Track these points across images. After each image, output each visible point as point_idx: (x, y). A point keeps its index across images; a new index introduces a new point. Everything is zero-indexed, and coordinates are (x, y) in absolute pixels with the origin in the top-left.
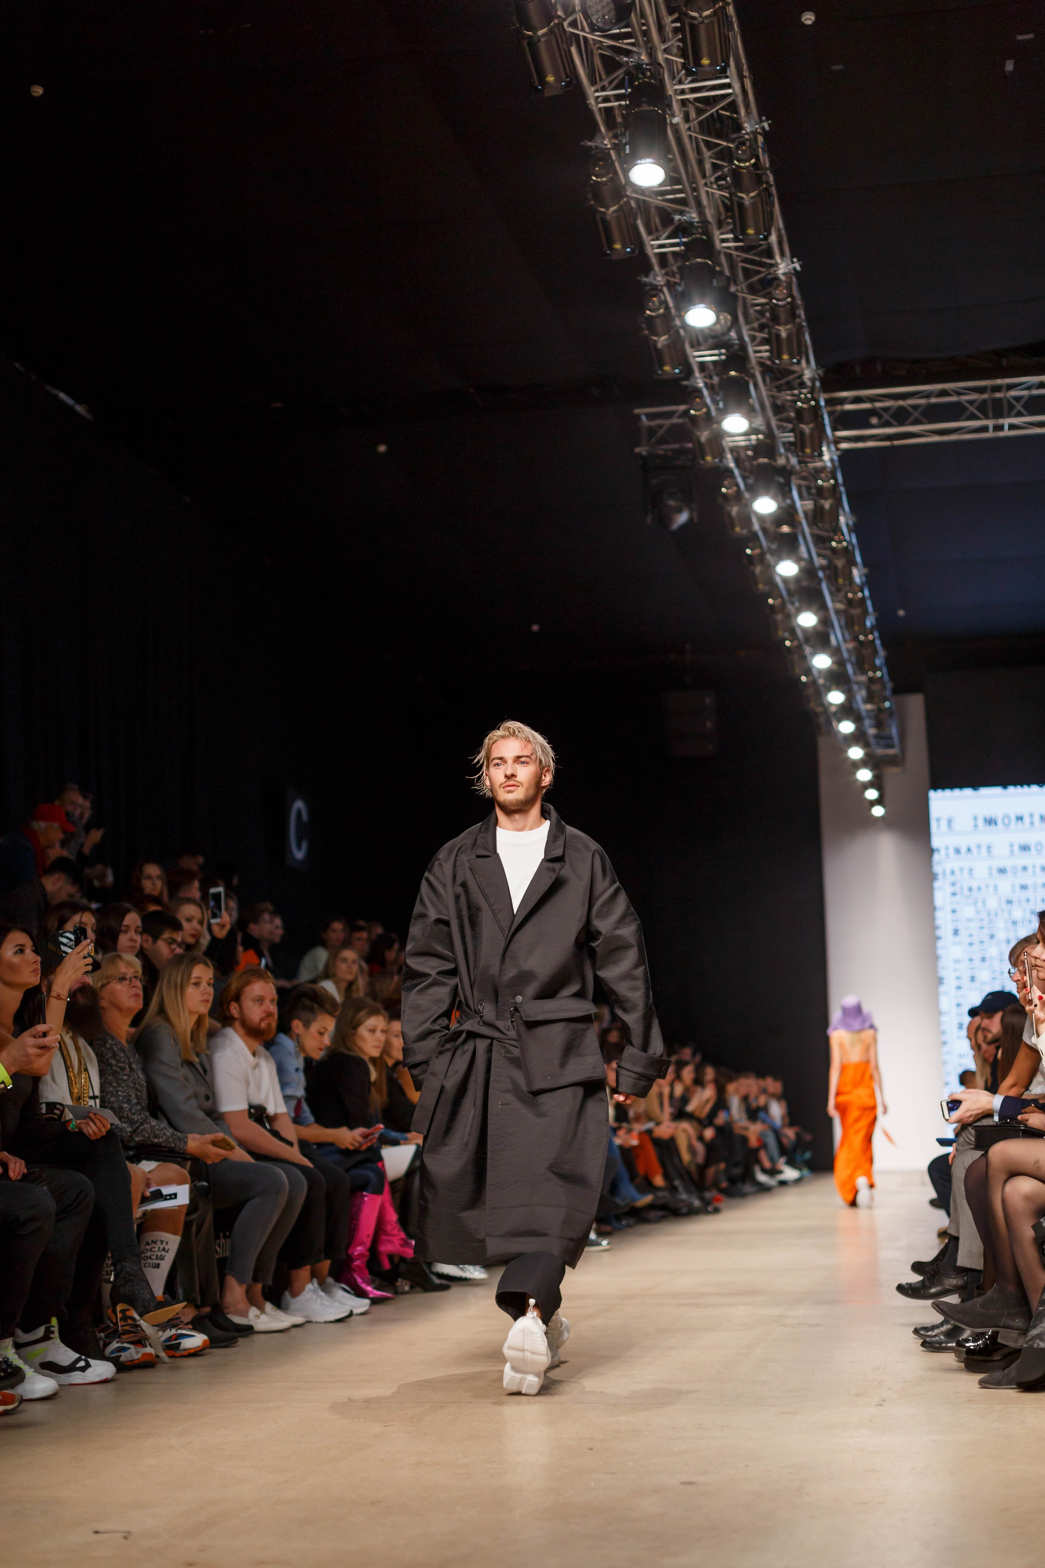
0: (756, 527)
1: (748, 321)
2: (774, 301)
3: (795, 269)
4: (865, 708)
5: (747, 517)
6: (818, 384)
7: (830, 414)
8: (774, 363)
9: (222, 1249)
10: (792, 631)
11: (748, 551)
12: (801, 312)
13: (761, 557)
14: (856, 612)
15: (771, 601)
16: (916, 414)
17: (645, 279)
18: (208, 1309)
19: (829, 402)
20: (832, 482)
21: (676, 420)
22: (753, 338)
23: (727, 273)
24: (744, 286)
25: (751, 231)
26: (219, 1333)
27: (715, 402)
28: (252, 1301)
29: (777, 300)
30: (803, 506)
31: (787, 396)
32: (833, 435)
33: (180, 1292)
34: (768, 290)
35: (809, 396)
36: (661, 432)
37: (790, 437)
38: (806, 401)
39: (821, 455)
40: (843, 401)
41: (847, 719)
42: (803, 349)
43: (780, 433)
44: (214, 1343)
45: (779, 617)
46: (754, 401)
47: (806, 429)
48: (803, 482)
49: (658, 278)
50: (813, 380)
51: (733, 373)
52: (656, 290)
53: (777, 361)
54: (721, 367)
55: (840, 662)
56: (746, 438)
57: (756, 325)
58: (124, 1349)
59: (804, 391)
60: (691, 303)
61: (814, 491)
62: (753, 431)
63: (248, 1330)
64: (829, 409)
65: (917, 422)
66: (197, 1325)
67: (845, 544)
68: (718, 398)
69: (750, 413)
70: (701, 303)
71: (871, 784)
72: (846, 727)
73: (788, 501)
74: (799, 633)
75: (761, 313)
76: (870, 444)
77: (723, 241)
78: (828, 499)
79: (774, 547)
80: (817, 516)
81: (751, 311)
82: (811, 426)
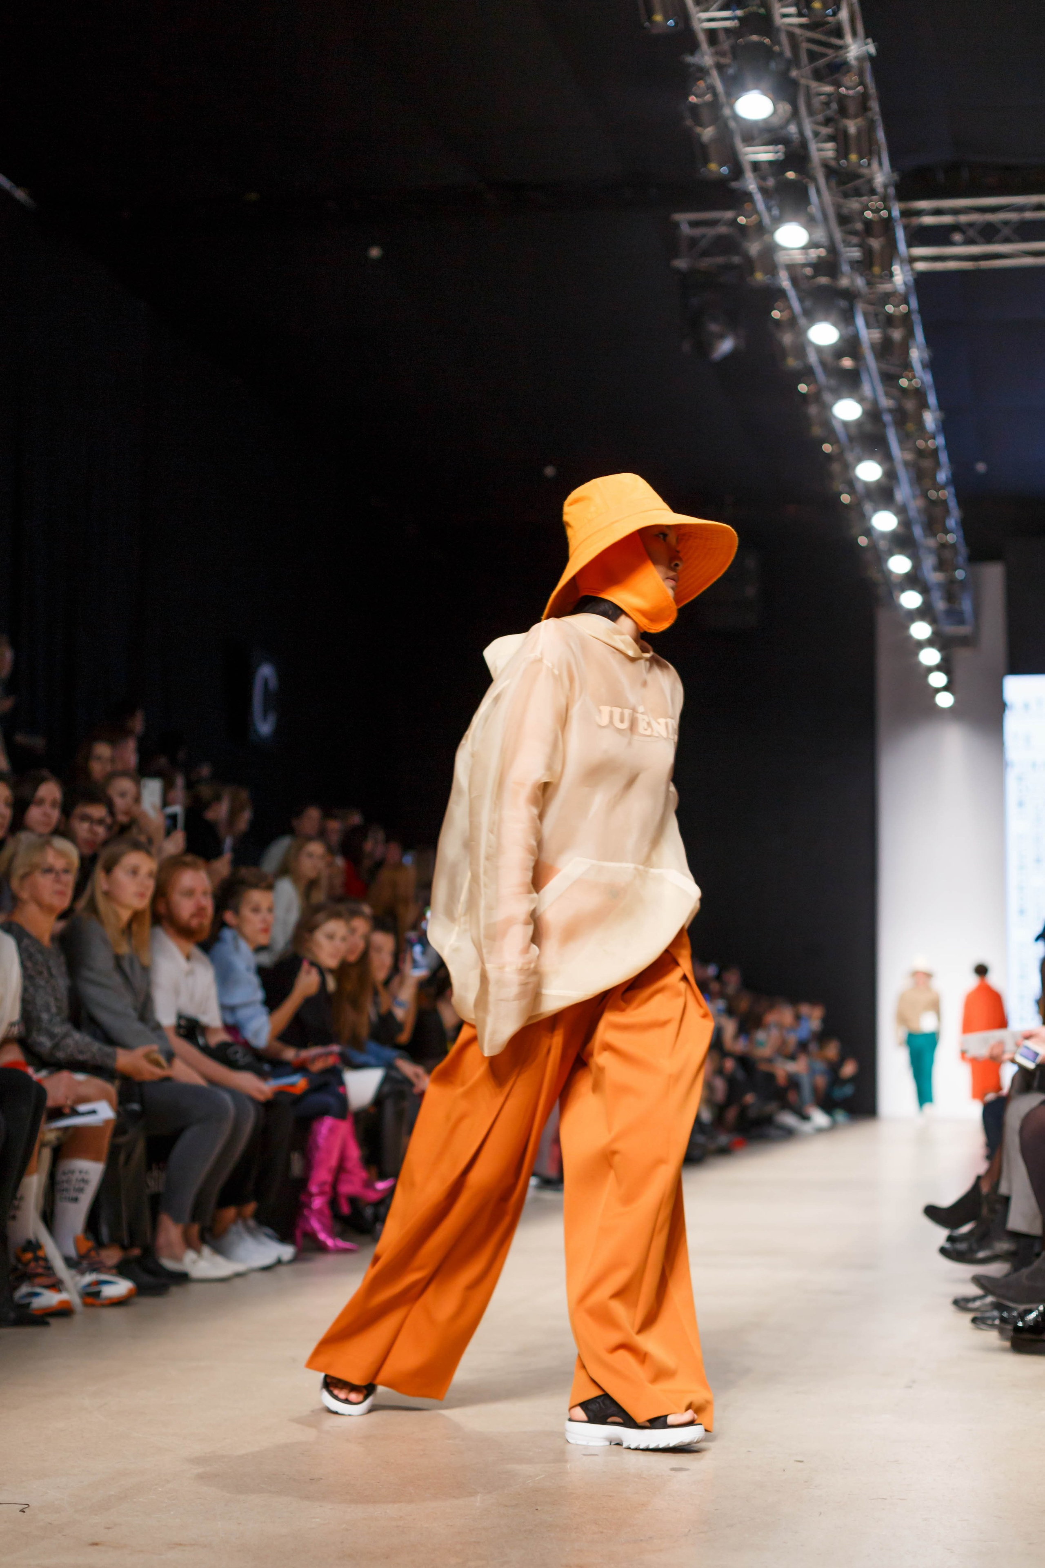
0: (813, 358)
1: (811, 113)
2: (843, 90)
3: (868, 53)
4: (934, 577)
5: (802, 347)
6: (892, 191)
7: (906, 228)
8: (839, 164)
9: (155, 1182)
10: (851, 483)
11: (803, 388)
12: (875, 105)
13: (816, 397)
14: (927, 463)
15: (827, 448)
16: (1006, 231)
17: (690, 59)
18: (136, 1252)
19: (906, 214)
20: (903, 308)
21: (723, 230)
22: (816, 134)
23: (788, 53)
24: (807, 70)
25: (817, 5)
26: (147, 1279)
27: (769, 209)
28: (189, 1244)
29: (847, 88)
30: (868, 335)
31: (854, 204)
32: (908, 252)
33: (104, 1231)
34: (834, 77)
35: (880, 204)
36: (703, 244)
37: (855, 253)
38: (876, 211)
39: (891, 275)
40: (920, 213)
41: (912, 588)
42: (874, 147)
43: (845, 247)
44: (142, 1290)
45: (836, 467)
46: (814, 208)
47: (875, 244)
48: (870, 308)
49: (706, 58)
50: (886, 186)
51: (791, 175)
52: (703, 72)
53: (843, 162)
54: (778, 167)
55: (906, 523)
56: (804, 251)
57: (820, 117)
58: (36, 1295)
59: (874, 197)
60: (744, 89)
61: (881, 317)
62: (813, 244)
63: (182, 1278)
64: (904, 220)
65: (1007, 240)
66: (123, 1270)
67: (916, 383)
68: (773, 203)
69: (810, 223)
70: (756, 88)
71: (938, 668)
72: (911, 600)
73: (850, 331)
74: (859, 488)
75: (827, 104)
76: (952, 265)
77: (785, 16)
78: (898, 328)
79: (833, 382)
80: (884, 349)
81: (817, 102)
82: (881, 239)
